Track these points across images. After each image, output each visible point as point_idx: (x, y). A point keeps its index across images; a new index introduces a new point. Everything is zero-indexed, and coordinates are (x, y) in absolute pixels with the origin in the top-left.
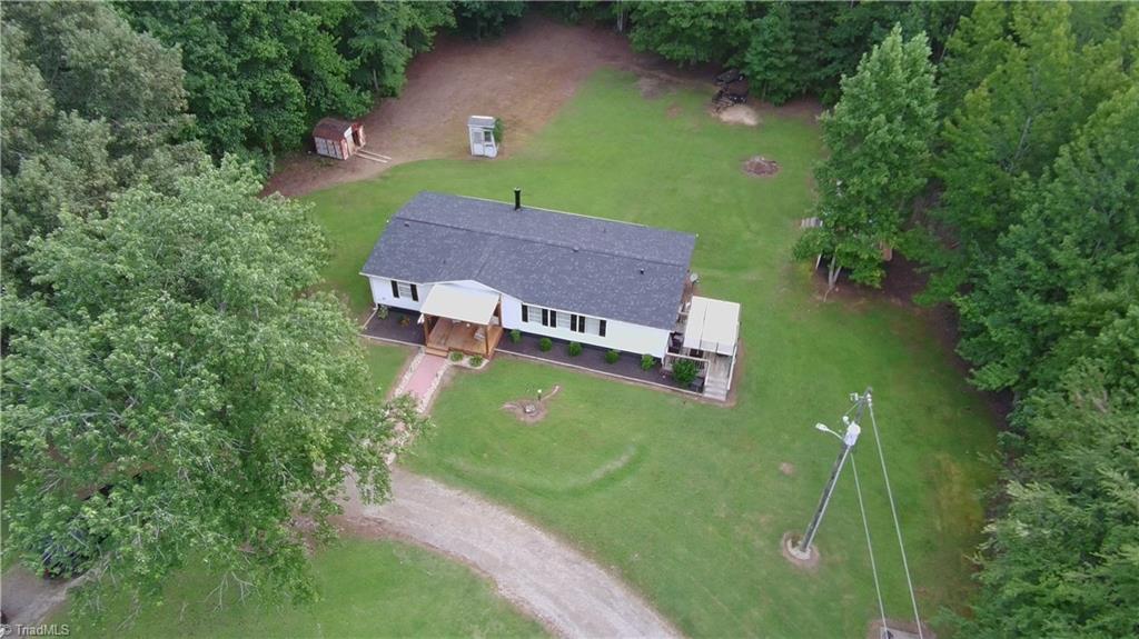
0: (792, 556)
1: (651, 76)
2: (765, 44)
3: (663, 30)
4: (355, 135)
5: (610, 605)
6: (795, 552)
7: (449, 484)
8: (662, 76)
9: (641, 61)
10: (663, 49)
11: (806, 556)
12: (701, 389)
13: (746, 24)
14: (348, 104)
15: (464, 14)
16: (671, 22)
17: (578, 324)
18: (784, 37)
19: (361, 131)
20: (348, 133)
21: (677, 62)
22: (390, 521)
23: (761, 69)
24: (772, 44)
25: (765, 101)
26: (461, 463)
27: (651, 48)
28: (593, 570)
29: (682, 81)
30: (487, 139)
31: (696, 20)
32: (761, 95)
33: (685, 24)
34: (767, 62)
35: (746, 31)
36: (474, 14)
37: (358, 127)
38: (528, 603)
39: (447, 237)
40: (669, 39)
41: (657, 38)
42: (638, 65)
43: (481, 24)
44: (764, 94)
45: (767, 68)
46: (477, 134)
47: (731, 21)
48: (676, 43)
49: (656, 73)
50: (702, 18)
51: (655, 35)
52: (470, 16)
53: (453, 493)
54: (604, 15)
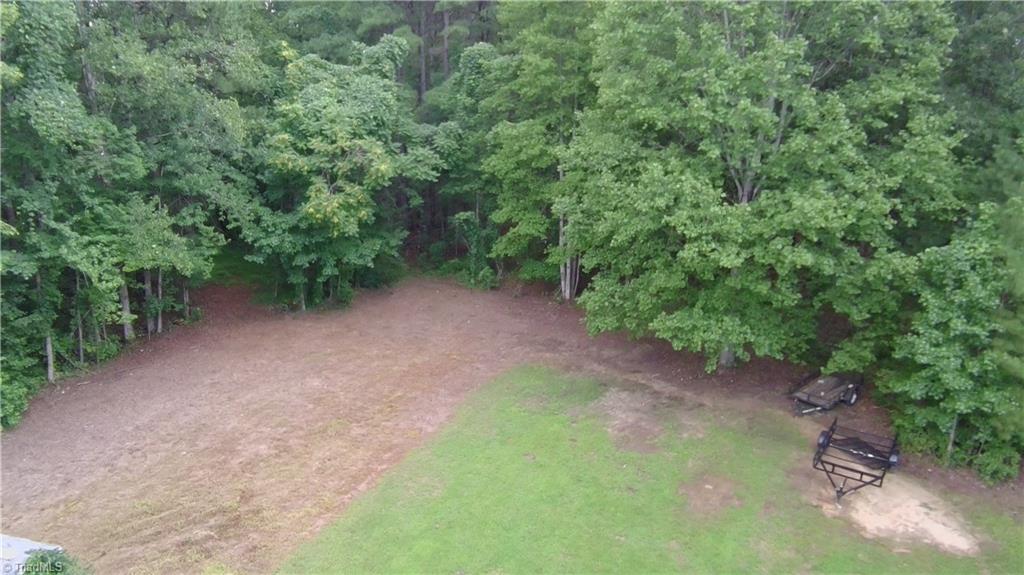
1: (631, 388)
3: (660, 279)
8: (657, 386)
9: (606, 353)
10: (663, 325)
15: (248, 258)
16: (688, 253)
21: (701, 358)
27: (630, 325)
29: (707, 401)
31: (757, 251)
33: (730, 258)
36: (270, 256)
40: (679, 300)
41: (645, 300)
42: (601, 361)
45: (981, 381)
47: (853, 254)
48: (699, 312)
49: (639, 378)
50: (778, 244)
51: (640, 296)
52: (260, 260)
54: (537, 270)
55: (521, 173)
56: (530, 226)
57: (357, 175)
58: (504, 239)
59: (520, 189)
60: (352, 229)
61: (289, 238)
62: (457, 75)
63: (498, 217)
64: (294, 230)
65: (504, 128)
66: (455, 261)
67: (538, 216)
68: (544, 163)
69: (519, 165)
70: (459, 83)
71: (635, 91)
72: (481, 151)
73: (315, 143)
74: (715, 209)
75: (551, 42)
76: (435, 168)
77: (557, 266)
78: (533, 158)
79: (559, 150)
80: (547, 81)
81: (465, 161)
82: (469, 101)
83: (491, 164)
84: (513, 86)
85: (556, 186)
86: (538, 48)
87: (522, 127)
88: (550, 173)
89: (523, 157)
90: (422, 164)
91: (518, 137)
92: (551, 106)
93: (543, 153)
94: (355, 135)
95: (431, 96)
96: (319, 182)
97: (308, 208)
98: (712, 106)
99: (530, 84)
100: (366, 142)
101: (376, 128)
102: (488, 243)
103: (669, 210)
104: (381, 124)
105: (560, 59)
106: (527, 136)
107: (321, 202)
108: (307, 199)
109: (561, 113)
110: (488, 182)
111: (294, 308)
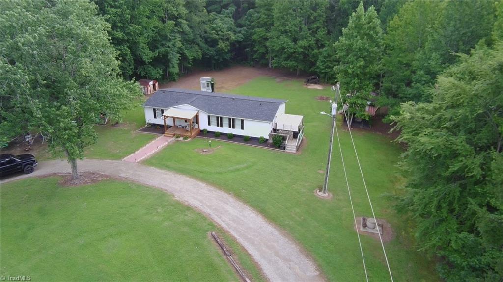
0: (319, 195)
2: (325, 57)
4: (154, 85)
5: (227, 204)
6: (320, 194)
7: (161, 168)
8: (285, 78)
11: (326, 195)
12: (284, 148)
13: (316, 51)
14: (153, 73)
17: (232, 124)
18: (332, 54)
19: (157, 84)
20: (151, 83)
22: (130, 177)
23: (324, 68)
24: (327, 57)
25: (327, 83)
26: (169, 163)
28: (222, 194)
29: (293, 79)
30: (208, 86)
31: (296, 50)
32: (325, 81)
33: (292, 51)
34: (326, 65)
35: (317, 54)
36: (210, 56)
37: (156, 82)
38: (187, 202)
39: (180, 95)
40: (287, 59)
42: (275, 76)
43: (214, 62)
44: (326, 81)
45: (326, 67)
46: (204, 84)
47: (310, 50)
48: (289, 61)
49: (282, 77)
50: (298, 48)
52: (208, 57)
53: (163, 171)
54: (263, 61)
55: (260, 39)
56: (262, 50)
57: (228, 39)
58: (257, 54)
59: (260, 42)
60: (227, 51)
61: (214, 52)
62: (246, 17)
63: (255, 49)
64: (215, 51)
65: (257, 30)
66: (244, 62)
67: (264, 48)
68: (265, 37)
69: (260, 37)
70: (246, 19)
71: (279, 25)
72: (252, 34)
73: (219, 33)
74: (290, 43)
75: (267, 12)
76: (242, 38)
77: (268, 59)
78: (263, 36)
79: (268, 34)
80: (266, 20)
81: (248, 37)
82: (249, 23)
83: (255, 37)
84: (259, 20)
85: (268, 41)
86: (264, 13)
87: (261, 29)
88: (266, 39)
89: (261, 36)
90: (240, 37)
91: (260, 31)
92: (267, 25)
93: (265, 35)
94: (227, 31)
95: (239, 21)
96: (221, 41)
97: (219, 46)
98: (289, 28)
99: (262, 20)
100: (229, 33)
101: (230, 29)
102: (252, 56)
103: (284, 44)
104: (231, 29)
105: (268, 16)
106: (262, 31)
107: (222, 45)
108: (218, 44)
109: (269, 26)
110: (253, 41)
111: (211, 69)
